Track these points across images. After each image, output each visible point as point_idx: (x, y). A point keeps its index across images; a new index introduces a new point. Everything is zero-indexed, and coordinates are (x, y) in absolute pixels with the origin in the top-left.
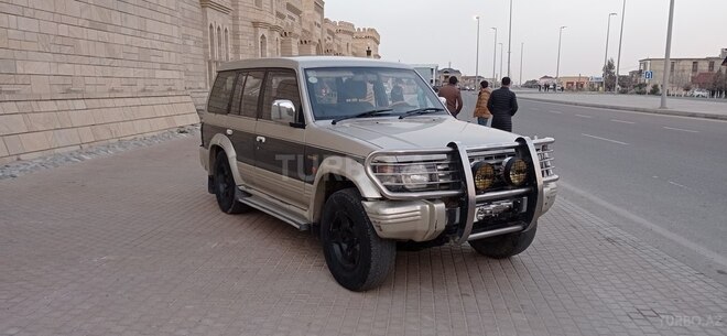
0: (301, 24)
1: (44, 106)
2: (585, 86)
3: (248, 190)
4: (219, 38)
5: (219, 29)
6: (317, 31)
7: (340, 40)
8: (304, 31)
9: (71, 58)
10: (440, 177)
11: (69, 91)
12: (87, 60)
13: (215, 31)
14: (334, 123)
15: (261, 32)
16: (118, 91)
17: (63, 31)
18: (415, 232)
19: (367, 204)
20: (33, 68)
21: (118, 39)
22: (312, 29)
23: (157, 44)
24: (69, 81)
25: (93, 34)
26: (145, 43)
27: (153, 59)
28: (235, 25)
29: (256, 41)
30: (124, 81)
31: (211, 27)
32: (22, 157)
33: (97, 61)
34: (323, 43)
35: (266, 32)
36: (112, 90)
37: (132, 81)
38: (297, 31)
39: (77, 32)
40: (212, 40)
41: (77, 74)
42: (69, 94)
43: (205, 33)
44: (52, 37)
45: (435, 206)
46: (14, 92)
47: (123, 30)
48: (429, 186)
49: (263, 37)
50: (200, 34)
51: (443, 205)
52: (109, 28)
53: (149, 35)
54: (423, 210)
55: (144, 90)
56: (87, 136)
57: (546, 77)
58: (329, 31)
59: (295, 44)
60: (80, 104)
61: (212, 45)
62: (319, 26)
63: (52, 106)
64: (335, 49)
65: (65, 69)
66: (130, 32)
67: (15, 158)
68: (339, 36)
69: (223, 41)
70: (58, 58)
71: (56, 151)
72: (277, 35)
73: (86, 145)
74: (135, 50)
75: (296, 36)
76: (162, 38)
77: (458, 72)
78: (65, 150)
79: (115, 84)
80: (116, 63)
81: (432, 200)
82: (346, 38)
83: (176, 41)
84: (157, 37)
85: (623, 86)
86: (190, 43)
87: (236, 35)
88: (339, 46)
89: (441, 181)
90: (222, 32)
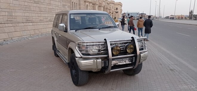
0: (99, 1)
1: (20, 24)
2: (184, 18)
3: (59, 50)
4: (75, 5)
5: (75, 3)
6: (104, 3)
7: (110, 5)
8: (100, 3)
9: (28, 11)
10: (102, 50)
11: (27, 20)
12: (33, 12)
13: (74, 4)
14: (76, 31)
15: (87, 4)
16: (42, 20)
17: (26, 4)
18: (92, 69)
19: (77, 59)
20: (17, 14)
21: (42, 6)
22: (102, 3)
23: (54, 7)
24: (28, 17)
25: (35, 5)
26: (50, 7)
27: (53, 11)
28: (80, 2)
29: (85, 6)
30: (44, 18)
31: (72, 2)
32: (12, 38)
33: (36, 12)
34: (105, 7)
35: (88, 4)
36: (41, 20)
37: (47, 18)
38: (97, 3)
39: (30, 4)
40: (73, 6)
41: (30, 16)
42: (28, 21)
43: (71, 4)
44: (23, 6)
45: (98, 60)
46: (12, 21)
47: (44, 4)
48: (98, 53)
49: (87, 5)
50: (69, 4)
51: (100, 60)
52: (40, 3)
53: (52, 5)
54: (94, 61)
55: (50, 20)
56: (32, 32)
57: (172, 15)
58: (107, 3)
59: (97, 7)
60: (31, 24)
61: (73, 7)
62: (104, 2)
63: (22, 24)
64: (109, 8)
65: (27, 14)
66: (46, 4)
67: (11, 38)
68: (110, 4)
69: (76, 6)
70: (24, 11)
71: (23, 37)
72: (91, 4)
73: (32, 35)
74: (48, 9)
75: (97, 5)
76: (56, 6)
77: (145, 14)
78: (26, 36)
79: (42, 18)
80: (42, 13)
81: (97, 58)
82: (112, 5)
83: (60, 6)
84: (54, 5)
85: (195, 18)
86: (66, 7)
87: (80, 5)
88: (110, 7)
89: (102, 52)
90: (76, 4)
